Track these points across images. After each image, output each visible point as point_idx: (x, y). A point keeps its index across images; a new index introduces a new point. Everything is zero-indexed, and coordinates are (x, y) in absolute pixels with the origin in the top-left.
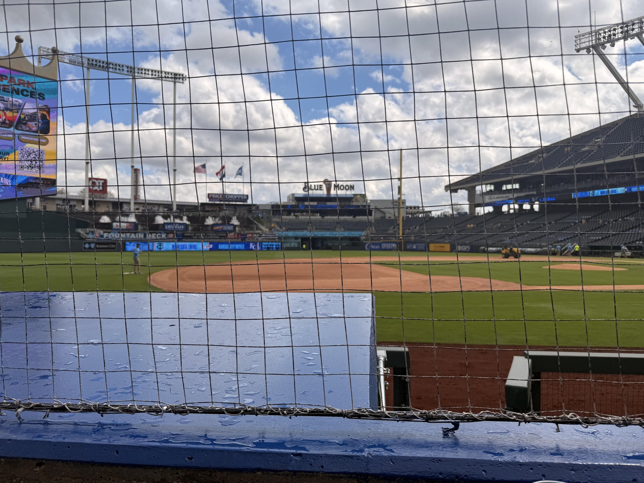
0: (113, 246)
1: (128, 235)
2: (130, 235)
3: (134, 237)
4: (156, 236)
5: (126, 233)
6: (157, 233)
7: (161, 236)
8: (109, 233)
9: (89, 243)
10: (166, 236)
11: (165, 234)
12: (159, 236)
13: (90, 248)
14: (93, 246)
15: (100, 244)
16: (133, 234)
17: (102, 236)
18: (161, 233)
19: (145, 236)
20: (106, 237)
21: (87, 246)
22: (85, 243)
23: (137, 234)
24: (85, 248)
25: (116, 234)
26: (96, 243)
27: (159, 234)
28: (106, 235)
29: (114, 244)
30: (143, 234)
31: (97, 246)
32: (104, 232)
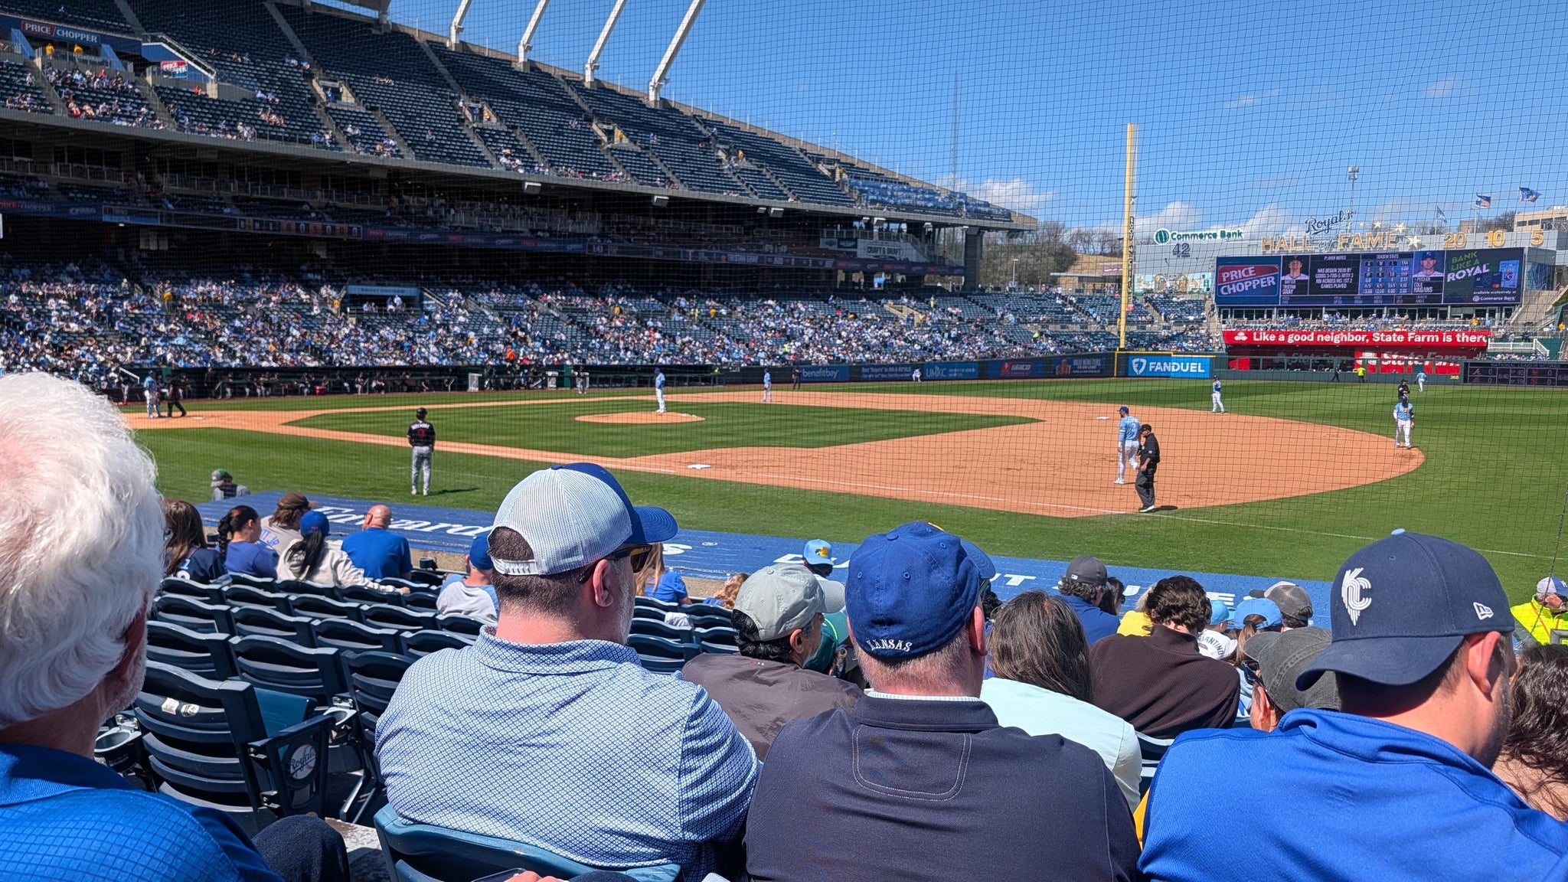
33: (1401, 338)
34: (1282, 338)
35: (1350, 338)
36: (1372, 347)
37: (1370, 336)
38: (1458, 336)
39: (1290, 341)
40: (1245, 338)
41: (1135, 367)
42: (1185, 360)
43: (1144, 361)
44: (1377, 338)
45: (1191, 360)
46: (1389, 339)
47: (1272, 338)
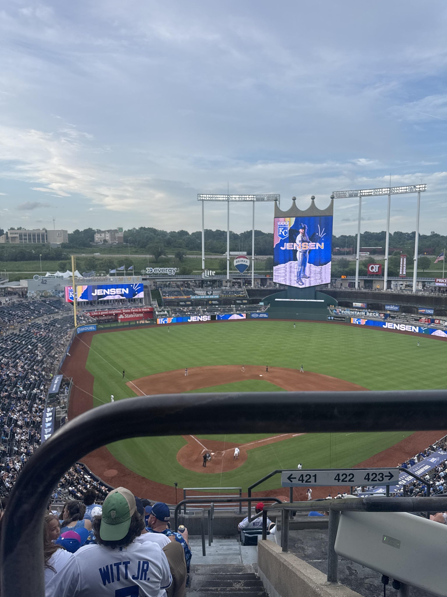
0: (344, 319)
1: (356, 312)
2: (357, 313)
3: (359, 314)
4: (372, 314)
5: (354, 311)
6: (373, 313)
7: (375, 315)
8: (345, 310)
9: (331, 317)
10: (379, 315)
11: (378, 314)
12: (374, 315)
13: (331, 319)
14: (332, 318)
15: (336, 317)
16: (358, 312)
17: (341, 312)
18: (376, 313)
19: (366, 314)
20: (343, 313)
21: (329, 318)
22: (328, 317)
23: (361, 312)
24: (328, 319)
25: (348, 311)
26: (334, 317)
27: (375, 314)
28: (342, 312)
29: (344, 318)
30: (364, 313)
31: (335, 319)
32: (342, 310)
33: (129, 311)
34: (99, 313)
35: (117, 312)
36: (122, 314)
37: (122, 311)
38: (142, 309)
39: (102, 314)
40: (89, 314)
41: (78, 331)
42: (89, 326)
43: (79, 329)
44: (124, 311)
45: (90, 326)
46: (127, 311)
47: (97, 313)
